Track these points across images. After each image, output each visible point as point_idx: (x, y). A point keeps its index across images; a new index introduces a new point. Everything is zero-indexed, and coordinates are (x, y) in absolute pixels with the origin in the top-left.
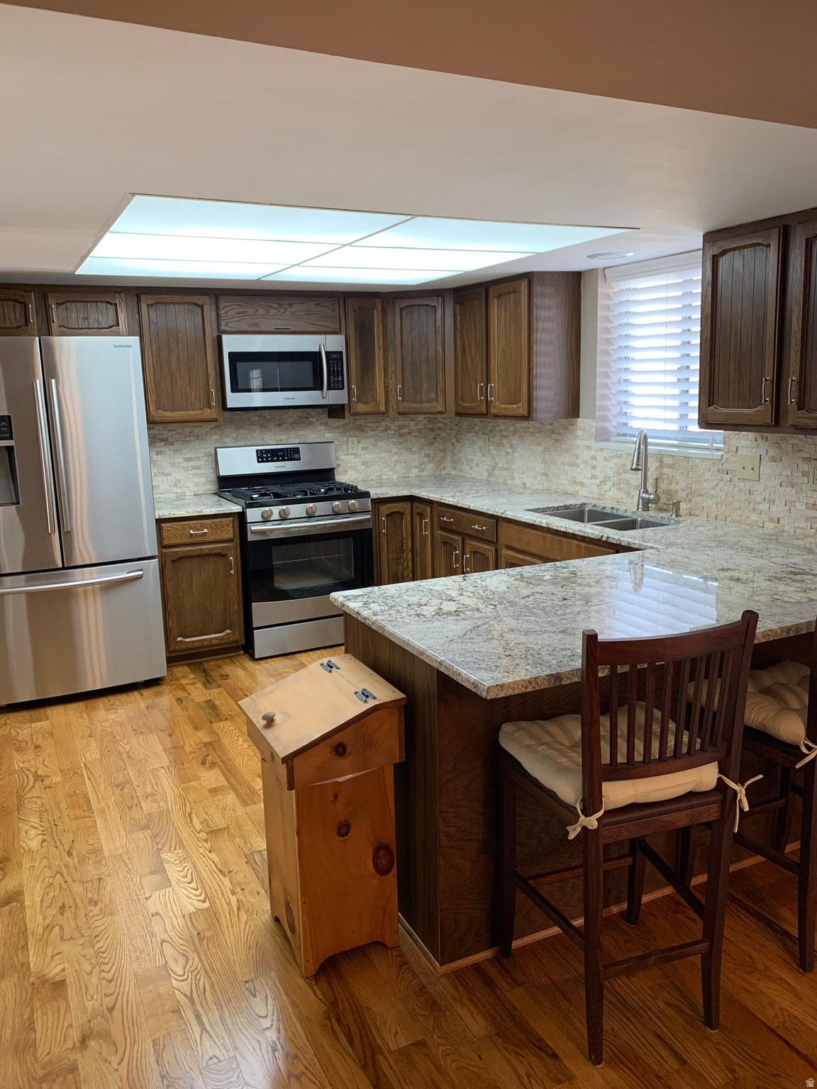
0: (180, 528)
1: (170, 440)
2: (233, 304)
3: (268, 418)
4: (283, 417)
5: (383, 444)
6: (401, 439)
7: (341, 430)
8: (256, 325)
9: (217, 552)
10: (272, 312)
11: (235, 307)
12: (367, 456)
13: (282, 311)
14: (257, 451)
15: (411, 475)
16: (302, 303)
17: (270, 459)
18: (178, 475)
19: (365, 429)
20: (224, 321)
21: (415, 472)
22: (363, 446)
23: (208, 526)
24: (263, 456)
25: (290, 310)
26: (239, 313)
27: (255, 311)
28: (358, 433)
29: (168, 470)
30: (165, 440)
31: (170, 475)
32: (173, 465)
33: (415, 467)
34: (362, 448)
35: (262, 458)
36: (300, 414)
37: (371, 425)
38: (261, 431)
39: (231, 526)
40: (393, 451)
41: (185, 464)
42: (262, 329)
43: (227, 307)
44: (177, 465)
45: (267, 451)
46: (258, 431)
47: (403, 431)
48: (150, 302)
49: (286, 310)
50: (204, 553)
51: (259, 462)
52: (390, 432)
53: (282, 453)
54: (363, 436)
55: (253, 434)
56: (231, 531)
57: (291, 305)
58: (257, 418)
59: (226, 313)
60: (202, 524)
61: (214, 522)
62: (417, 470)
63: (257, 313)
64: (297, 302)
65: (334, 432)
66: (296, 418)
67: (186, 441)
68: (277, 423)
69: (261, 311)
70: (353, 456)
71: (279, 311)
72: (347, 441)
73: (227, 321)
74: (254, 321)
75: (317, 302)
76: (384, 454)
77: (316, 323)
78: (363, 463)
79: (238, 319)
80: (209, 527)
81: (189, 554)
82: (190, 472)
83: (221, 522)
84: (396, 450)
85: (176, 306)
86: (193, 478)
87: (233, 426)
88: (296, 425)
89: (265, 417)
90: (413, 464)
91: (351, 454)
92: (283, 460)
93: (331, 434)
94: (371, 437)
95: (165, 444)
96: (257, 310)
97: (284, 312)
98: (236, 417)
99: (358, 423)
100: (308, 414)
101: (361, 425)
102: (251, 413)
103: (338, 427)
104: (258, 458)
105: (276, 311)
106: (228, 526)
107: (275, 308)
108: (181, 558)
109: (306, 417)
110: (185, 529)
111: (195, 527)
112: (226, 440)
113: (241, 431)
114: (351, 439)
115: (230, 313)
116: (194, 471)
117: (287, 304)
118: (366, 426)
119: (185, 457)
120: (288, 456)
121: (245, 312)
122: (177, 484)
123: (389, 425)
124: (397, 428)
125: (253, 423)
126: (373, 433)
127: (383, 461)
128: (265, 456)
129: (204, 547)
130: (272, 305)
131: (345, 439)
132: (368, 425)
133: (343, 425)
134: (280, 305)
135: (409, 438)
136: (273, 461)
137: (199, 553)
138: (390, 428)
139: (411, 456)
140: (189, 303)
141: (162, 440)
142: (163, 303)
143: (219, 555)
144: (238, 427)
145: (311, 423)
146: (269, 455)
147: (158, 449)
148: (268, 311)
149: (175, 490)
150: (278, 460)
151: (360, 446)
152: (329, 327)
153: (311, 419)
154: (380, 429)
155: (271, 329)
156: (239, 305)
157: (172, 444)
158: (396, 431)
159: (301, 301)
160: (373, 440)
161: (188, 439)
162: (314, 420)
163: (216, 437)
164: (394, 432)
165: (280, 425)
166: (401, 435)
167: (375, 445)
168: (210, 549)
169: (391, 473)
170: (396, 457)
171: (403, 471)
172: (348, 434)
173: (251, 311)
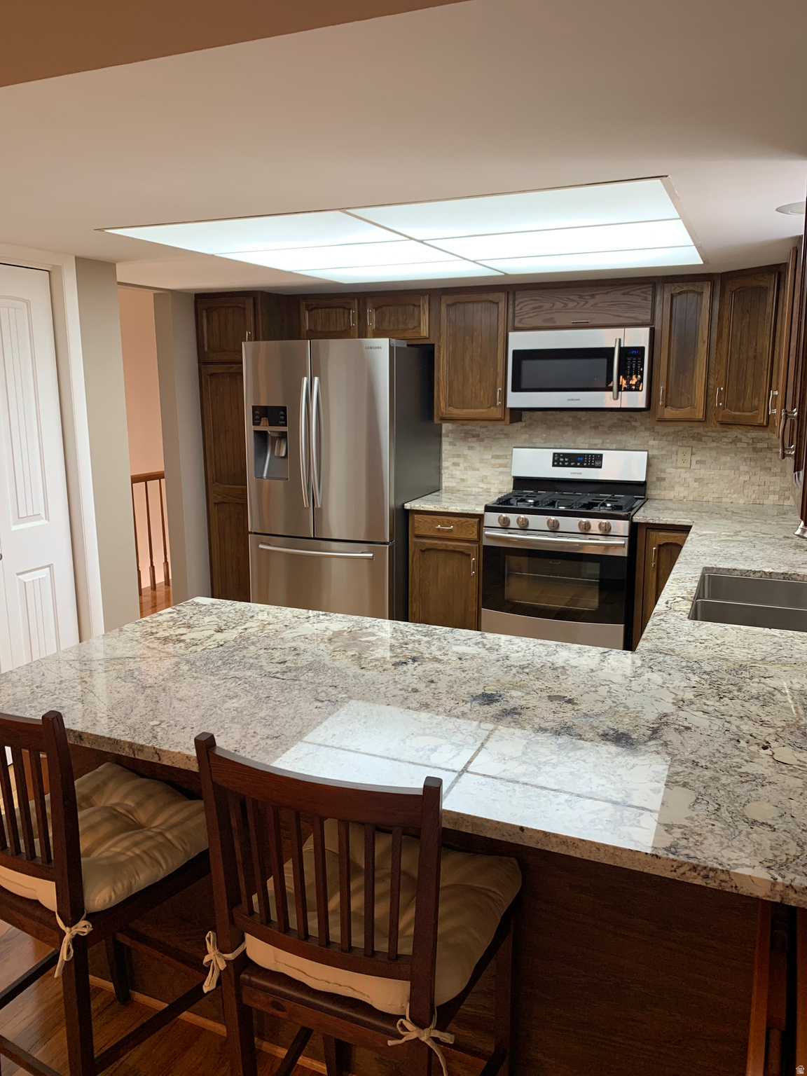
0: (429, 521)
1: (481, 436)
2: (528, 299)
3: (583, 419)
4: (601, 420)
5: (728, 459)
6: (755, 456)
7: (670, 438)
8: (551, 319)
9: (461, 550)
10: (571, 305)
11: (531, 302)
12: (703, 471)
13: (582, 303)
14: (554, 454)
15: (766, 502)
16: (607, 293)
17: (566, 464)
18: (486, 471)
19: (704, 438)
20: (518, 318)
21: (773, 498)
22: (699, 459)
23: (453, 523)
24: (559, 461)
25: (592, 302)
26: (534, 308)
27: (552, 305)
28: (694, 443)
29: (477, 465)
30: (477, 436)
31: (478, 470)
32: (482, 461)
33: (774, 492)
34: (697, 462)
35: (558, 461)
36: (621, 417)
37: (713, 434)
38: (574, 433)
39: (476, 527)
40: (742, 468)
41: (493, 461)
42: (558, 324)
43: (522, 302)
44: (485, 461)
45: (565, 455)
46: (570, 433)
47: (759, 445)
48: (449, 302)
49: (587, 302)
50: (449, 549)
51: (554, 465)
52: (739, 445)
53: (581, 459)
54: (700, 447)
55: (564, 435)
56: (476, 532)
57: (593, 296)
58: (570, 419)
59: (521, 309)
60: (448, 521)
61: (460, 521)
62: (777, 497)
63: (555, 307)
64: (601, 292)
65: (661, 440)
66: (615, 421)
67: (496, 439)
68: (593, 425)
69: (559, 305)
70: (683, 470)
71: (578, 303)
72: (677, 451)
73: (521, 317)
74: (549, 316)
75: (626, 291)
76: (727, 471)
77: (622, 315)
78: (696, 480)
79: (532, 315)
80: (456, 525)
81: (435, 547)
82: (496, 469)
83: (467, 521)
84: (746, 469)
85: (475, 304)
86: (499, 475)
87: (544, 426)
88: (615, 429)
89: (581, 418)
90: (771, 488)
91: (680, 468)
92: (582, 466)
93: (657, 442)
94: (711, 449)
95: (477, 440)
96: (554, 304)
97: (584, 305)
98: (548, 417)
99: (695, 431)
100: (631, 417)
101: (698, 434)
102: (565, 413)
103: (668, 434)
104: (554, 461)
105: (576, 304)
106: (473, 526)
107: (574, 301)
108: (429, 550)
109: (628, 421)
110: (433, 522)
111: (443, 522)
112: (535, 440)
113: (552, 432)
114: (681, 450)
115: (525, 309)
116: (501, 469)
117: (589, 295)
118: (705, 436)
119: (494, 454)
120: (587, 463)
121: (541, 307)
122: (483, 479)
123: (739, 436)
124: (751, 441)
125: (566, 424)
126: (714, 444)
127: (726, 480)
128: (562, 460)
129: (449, 543)
130: (571, 297)
131: (674, 449)
132: (709, 434)
133: (674, 433)
134: (581, 297)
135: (769, 455)
136: (569, 466)
137: (444, 548)
138: (740, 440)
139: (768, 478)
140: (486, 301)
141: (474, 436)
142: (462, 303)
143: (462, 553)
144: (550, 428)
145: (634, 428)
146: (566, 460)
147: (470, 444)
148: (566, 305)
149: (481, 485)
150: (575, 466)
151: (694, 459)
152: (637, 319)
153: (634, 423)
154: (725, 440)
155: (570, 324)
156: (534, 300)
157: (482, 440)
158: (748, 444)
159: (605, 291)
160: (714, 453)
161: (498, 436)
162: (638, 424)
163: (526, 436)
164: (745, 445)
165: (596, 428)
166: (756, 450)
167: (716, 459)
168: (454, 546)
169: (735, 496)
170: (746, 478)
171: (753, 497)
172: (680, 444)
173: (547, 305)
